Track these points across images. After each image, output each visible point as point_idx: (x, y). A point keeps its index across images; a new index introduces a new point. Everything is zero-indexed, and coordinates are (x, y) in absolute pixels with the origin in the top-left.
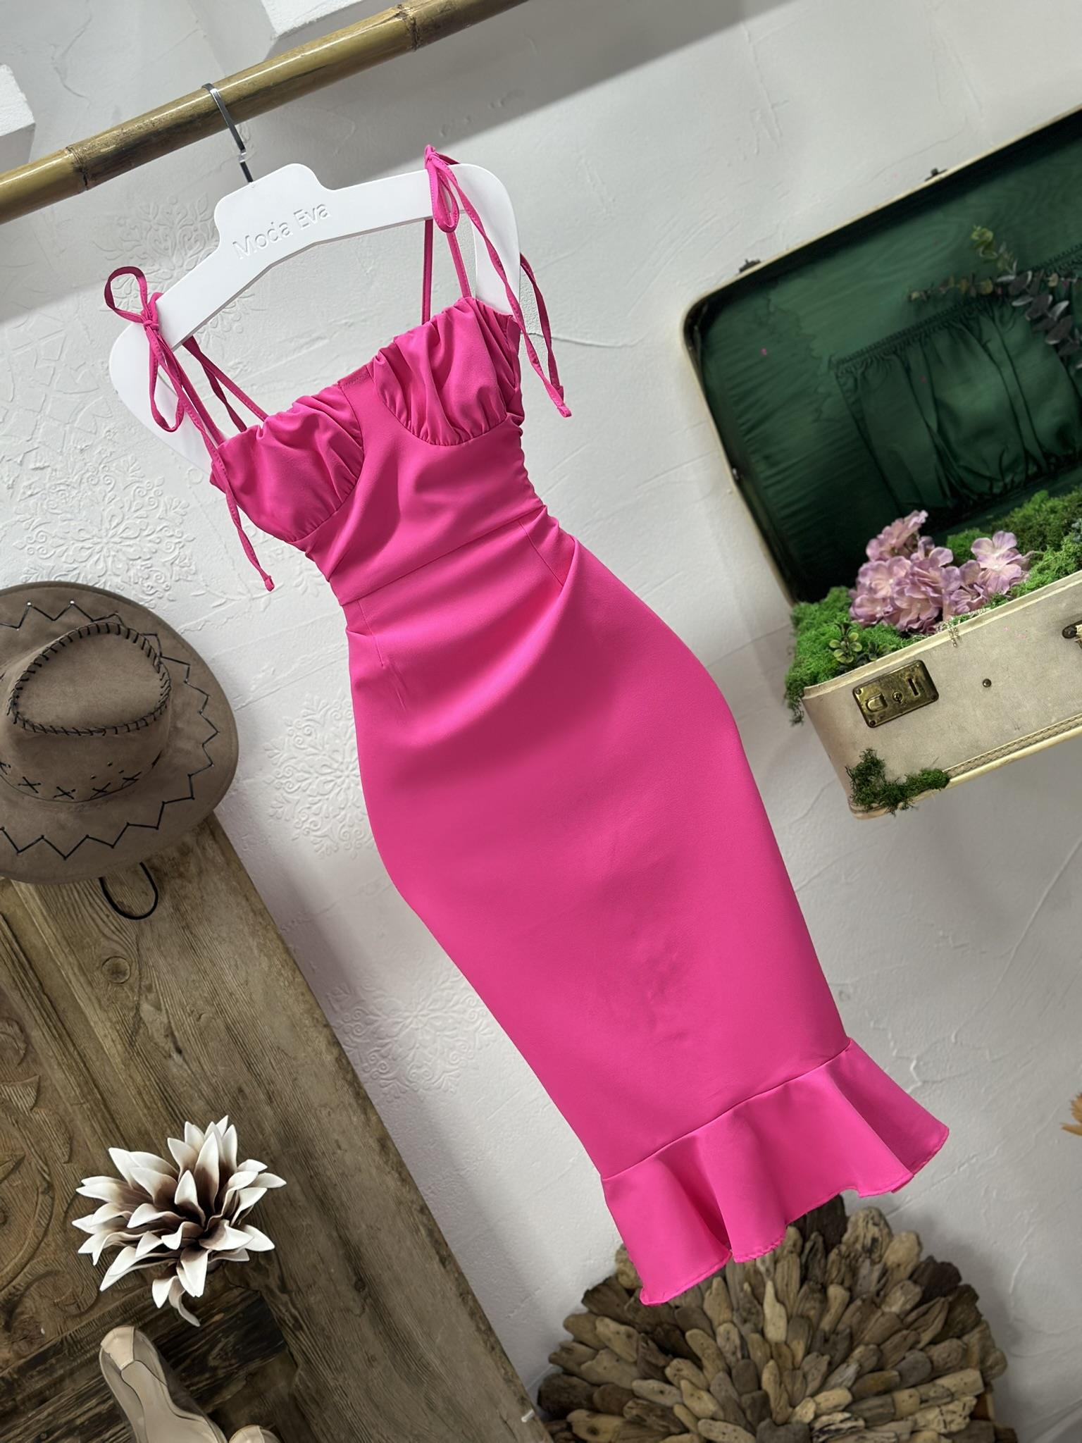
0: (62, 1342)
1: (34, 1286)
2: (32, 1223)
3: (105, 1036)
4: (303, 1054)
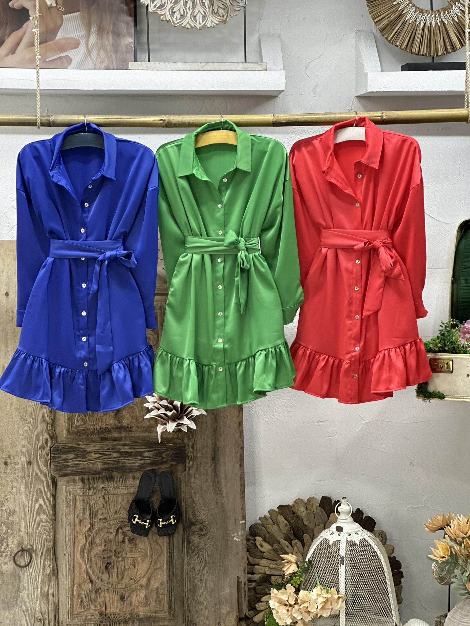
0: (127, 427)
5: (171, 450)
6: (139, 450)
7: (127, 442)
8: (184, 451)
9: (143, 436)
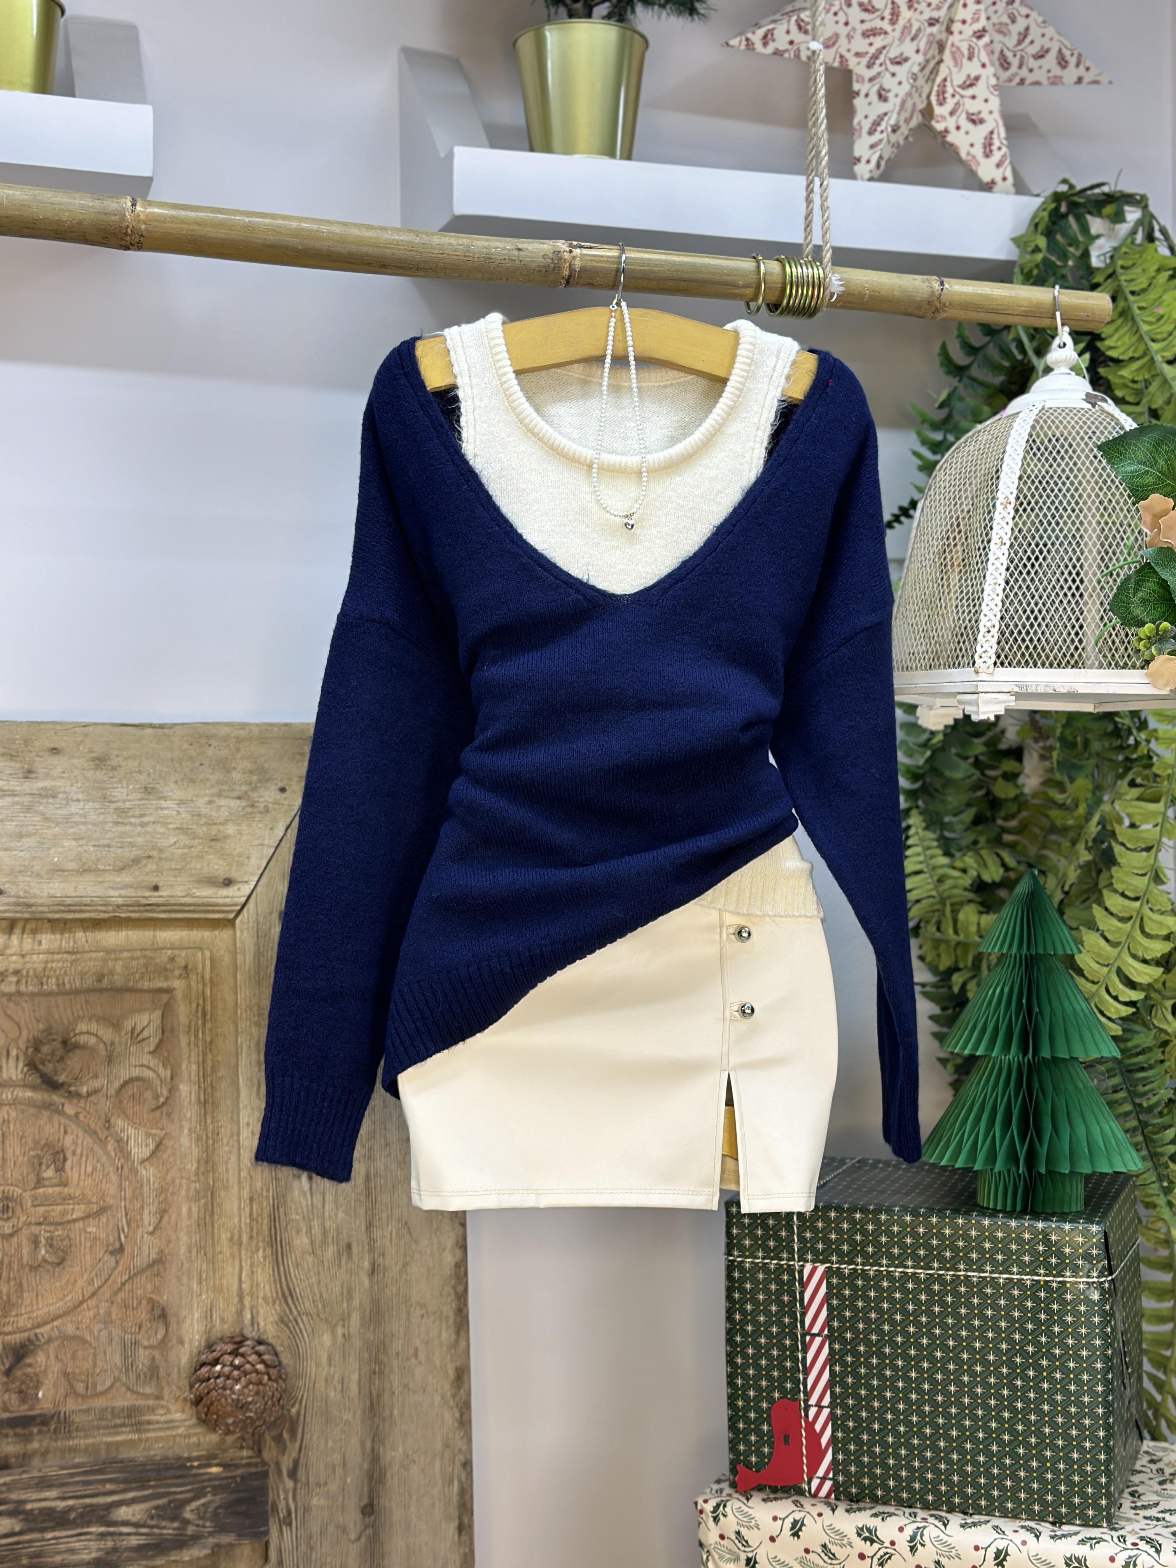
0: (53, 1416)
1: (56, 1343)
2: (85, 1277)
3: (248, 1124)
4: (426, 1242)
5: (216, 1490)
6: (95, 1501)
7: (52, 1468)
8: (263, 1490)
9: (109, 1444)
